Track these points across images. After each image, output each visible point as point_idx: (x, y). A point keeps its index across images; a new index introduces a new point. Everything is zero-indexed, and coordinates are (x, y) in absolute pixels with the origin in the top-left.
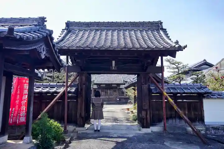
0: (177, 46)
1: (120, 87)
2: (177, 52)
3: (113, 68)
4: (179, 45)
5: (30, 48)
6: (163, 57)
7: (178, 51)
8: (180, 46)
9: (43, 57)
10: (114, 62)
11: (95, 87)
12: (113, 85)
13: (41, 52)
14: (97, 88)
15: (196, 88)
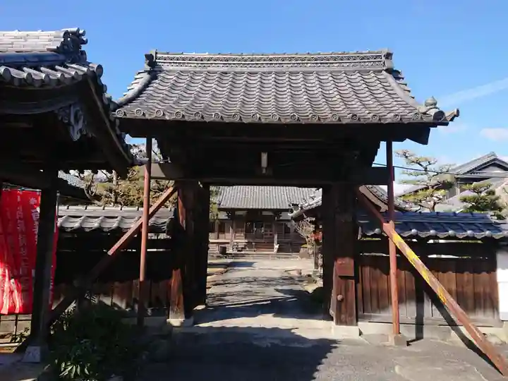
0: (432, 112)
1: (281, 218)
2: (432, 129)
3: (264, 171)
4: (437, 110)
5: (37, 112)
6: (393, 143)
7: (435, 125)
8: (441, 114)
9: (76, 137)
10: (264, 157)
11: (223, 216)
12: (265, 213)
13: (69, 124)
14: (227, 218)
15: (479, 225)
